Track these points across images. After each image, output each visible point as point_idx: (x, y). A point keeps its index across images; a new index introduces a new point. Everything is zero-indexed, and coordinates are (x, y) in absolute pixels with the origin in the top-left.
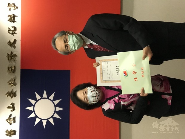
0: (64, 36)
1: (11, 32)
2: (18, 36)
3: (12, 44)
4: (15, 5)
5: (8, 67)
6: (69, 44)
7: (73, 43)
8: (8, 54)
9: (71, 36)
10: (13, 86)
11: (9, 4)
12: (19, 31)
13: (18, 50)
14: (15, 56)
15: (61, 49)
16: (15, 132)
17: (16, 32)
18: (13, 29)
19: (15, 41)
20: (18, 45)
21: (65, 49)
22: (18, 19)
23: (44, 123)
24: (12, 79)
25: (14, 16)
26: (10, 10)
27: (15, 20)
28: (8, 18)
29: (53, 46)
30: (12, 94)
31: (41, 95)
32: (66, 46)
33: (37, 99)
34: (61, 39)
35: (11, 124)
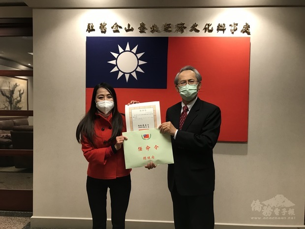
0: (196, 80)
1: (207, 27)
2: (202, 34)
3: (194, 29)
4: (235, 30)
5: (170, 24)
6: (187, 85)
7: (188, 90)
8: (184, 24)
9: (196, 88)
10: (150, 30)
11: (237, 24)
12: (208, 34)
13: (188, 34)
14: (182, 31)
15: (182, 76)
16: (104, 32)
17: (207, 32)
18: (210, 28)
19: (198, 31)
20: (194, 34)
21: (182, 80)
22: (220, 34)
23: (113, 62)
24: (158, 28)
25: (224, 30)
26: (230, 25)
27: (220, 31)
28: (221, 23)
29: (186, 67)
30: (142, 29)
31: (141, 59)
32: (185, 82)
33: (137, 55)
34: (193, 77)
35: (112, 28)
